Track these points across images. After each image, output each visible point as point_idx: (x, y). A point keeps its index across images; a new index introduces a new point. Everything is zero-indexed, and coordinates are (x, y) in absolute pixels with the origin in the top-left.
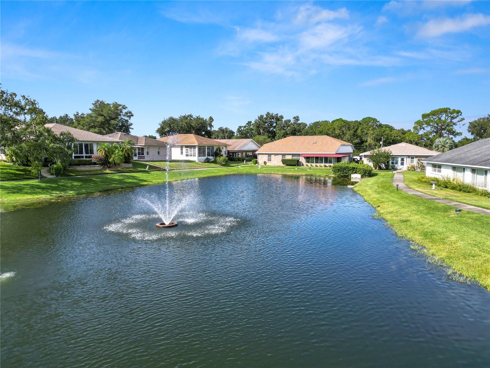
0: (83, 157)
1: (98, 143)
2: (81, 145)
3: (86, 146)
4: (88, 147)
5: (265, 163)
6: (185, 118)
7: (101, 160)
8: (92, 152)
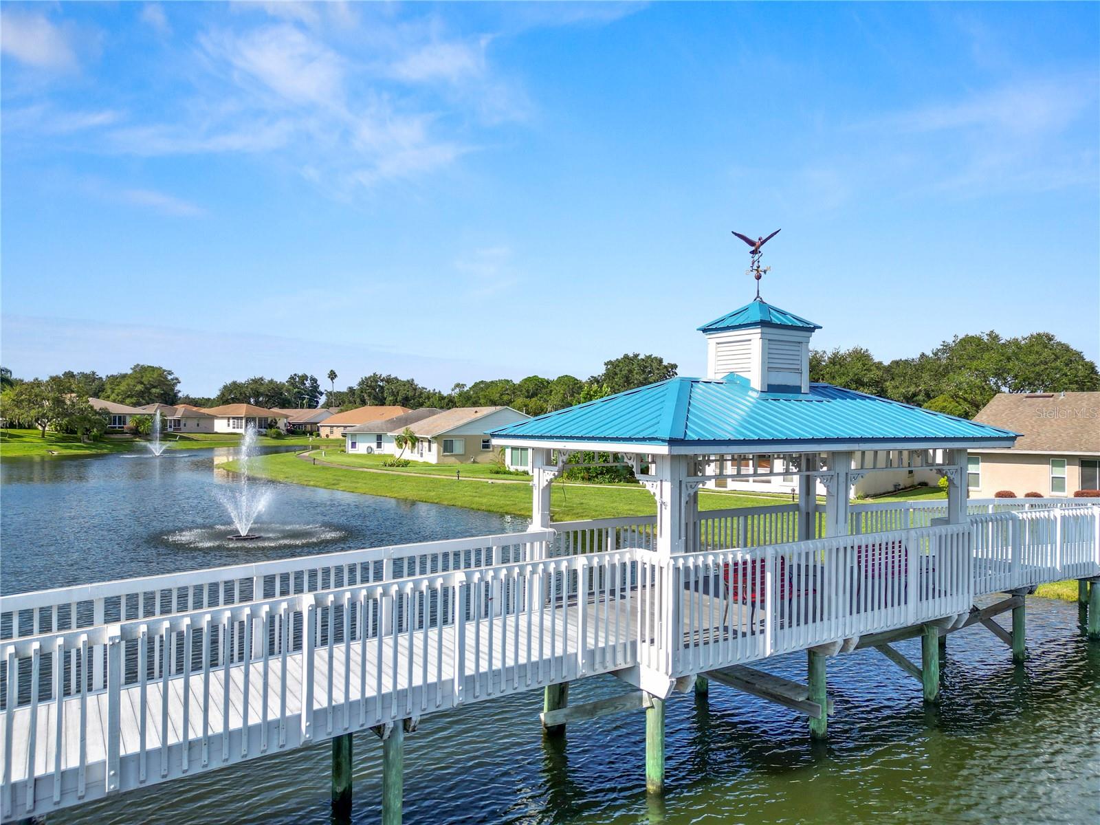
0: (116, 427)
1: (130, 415)
2: (115, 417)
3: (120, 418)
4: (121, 419)
5: (327, 436)
6: (255, 381)
7: (131, 429)
8: (125, 423)
